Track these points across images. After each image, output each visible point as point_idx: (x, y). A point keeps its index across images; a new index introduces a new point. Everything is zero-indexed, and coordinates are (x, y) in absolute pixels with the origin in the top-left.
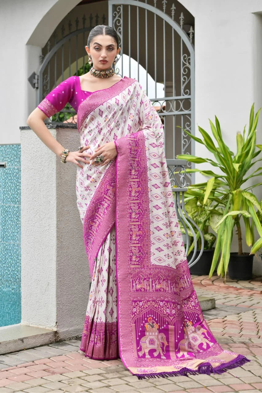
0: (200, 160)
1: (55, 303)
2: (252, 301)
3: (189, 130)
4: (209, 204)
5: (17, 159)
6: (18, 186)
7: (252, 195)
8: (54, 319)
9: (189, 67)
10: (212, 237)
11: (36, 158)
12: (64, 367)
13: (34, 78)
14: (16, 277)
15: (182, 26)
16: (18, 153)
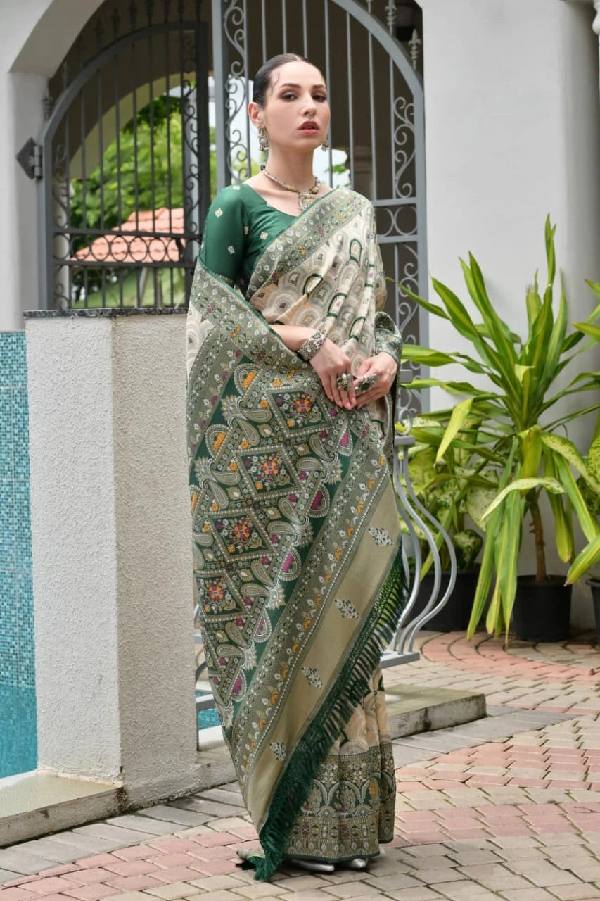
0: (441, 359)
1: (116, 723)
2: (571, 695)
3: (414, 280)
4: (464, 461)
5: (5, 368)
6: (8, 432)
7: (565, 441)
8: (116, 759)
9: (411, 127)
10: (472, 540)
11: (64, 386)
12: (145, 875)
13: (32, 154)
14: (9, 650)
15: (391, 29)
16: (7, 354)
